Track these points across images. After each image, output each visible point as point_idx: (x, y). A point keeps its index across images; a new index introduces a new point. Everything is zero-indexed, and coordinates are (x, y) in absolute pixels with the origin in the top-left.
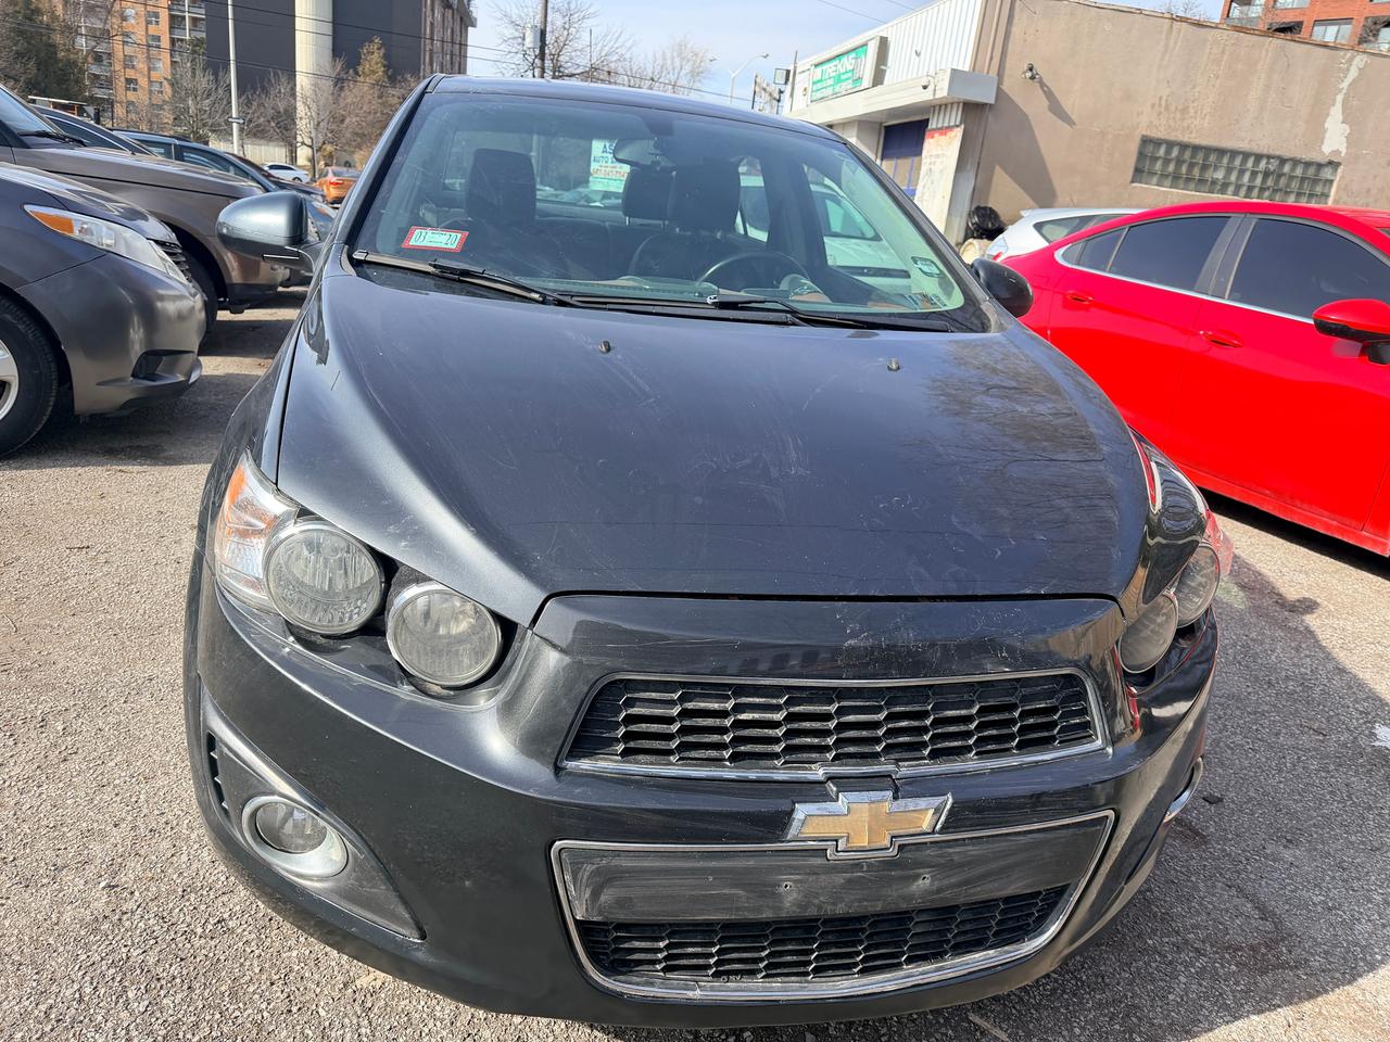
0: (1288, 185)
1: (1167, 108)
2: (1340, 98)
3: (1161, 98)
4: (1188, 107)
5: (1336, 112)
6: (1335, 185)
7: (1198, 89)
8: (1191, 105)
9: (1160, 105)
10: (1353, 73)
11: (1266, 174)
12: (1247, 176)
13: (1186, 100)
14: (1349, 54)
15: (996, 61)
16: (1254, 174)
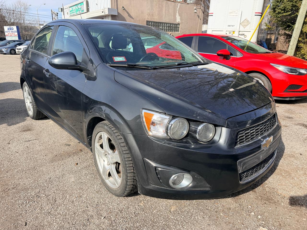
0: (172, 29)
1: (150, 15)
2: (177, 11)
3: (148, 13)
4: (153, 14)
5: (177, 14)
6: (180, 28)
7: (154, 11)
8: (154, 14)
9: (148, 14)
10: (179, 7)
11: (169, 27)
12: (166, 27)
13: (153, 13)
14: (177, 3)
15: (116, 6)
16: (167, 27)
